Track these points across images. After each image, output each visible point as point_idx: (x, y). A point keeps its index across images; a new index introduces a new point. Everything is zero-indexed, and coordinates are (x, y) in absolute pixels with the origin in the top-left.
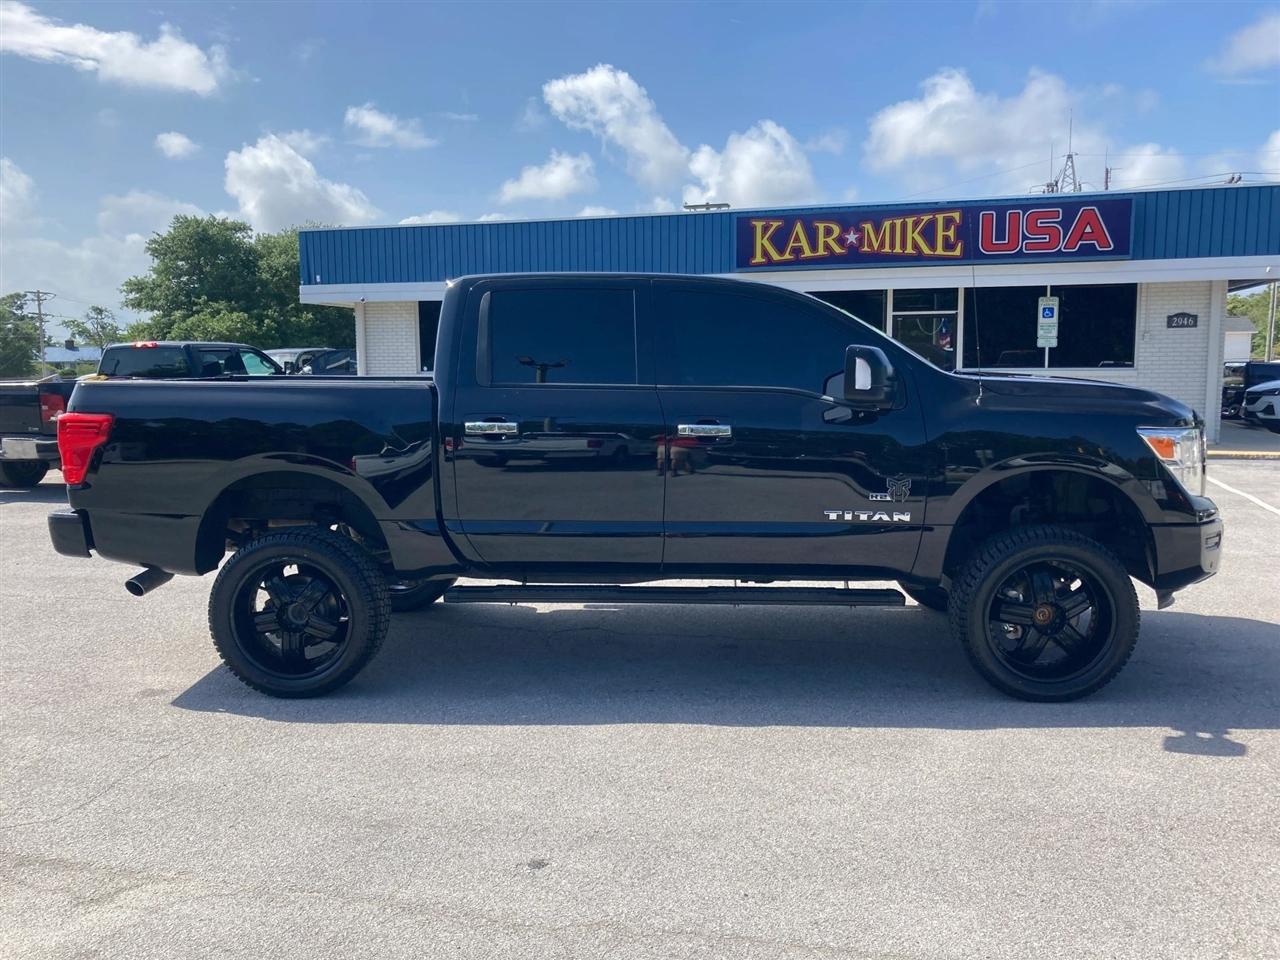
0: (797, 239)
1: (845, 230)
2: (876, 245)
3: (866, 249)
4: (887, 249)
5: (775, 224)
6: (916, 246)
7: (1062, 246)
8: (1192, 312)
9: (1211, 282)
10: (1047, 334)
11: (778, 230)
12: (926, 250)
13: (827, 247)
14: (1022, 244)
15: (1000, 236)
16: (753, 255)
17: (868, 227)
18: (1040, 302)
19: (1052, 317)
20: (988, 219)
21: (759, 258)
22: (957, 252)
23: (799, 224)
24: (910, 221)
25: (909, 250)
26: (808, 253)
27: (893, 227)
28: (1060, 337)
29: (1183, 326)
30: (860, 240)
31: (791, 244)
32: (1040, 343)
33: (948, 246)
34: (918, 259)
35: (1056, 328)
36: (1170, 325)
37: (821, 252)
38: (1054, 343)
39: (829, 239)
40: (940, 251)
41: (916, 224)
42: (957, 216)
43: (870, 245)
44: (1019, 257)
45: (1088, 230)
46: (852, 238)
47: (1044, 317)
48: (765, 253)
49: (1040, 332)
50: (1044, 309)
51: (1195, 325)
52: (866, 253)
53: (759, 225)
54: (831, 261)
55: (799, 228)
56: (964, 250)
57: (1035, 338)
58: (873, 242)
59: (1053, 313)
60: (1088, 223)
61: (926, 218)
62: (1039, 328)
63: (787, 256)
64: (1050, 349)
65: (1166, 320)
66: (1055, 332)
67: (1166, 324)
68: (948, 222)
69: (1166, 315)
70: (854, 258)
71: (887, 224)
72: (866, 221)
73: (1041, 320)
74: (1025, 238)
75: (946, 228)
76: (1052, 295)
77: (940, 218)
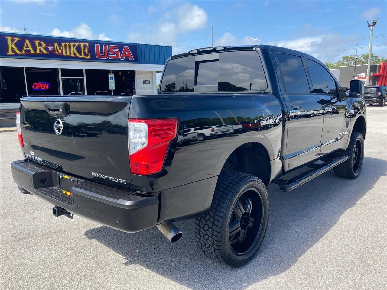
0: (27, 46)
1: (47, 45)
2: (60, 52)
3: (56, 53)
4: (64, 54)
5: (17, 39)
6: (74, 53)
7: (120, 58)
8: (149, 80)
9: (152, 71)
10: (112, 86)
11: (18, 41)
12: (78, 56)
13: (40, 51)
14: (109, 56)
15: (102, 53)
16: (8, 51)
17: (56, 45)
18: (109, 75)
19: (113, 80)
20: (97, 47)
21: (10, 52)
22: (89, 57)
23: (27, 40)
24: (72, 44)
25: (72, 55)
26: (32, 52)
27: (66, 46)
28: (115, 86)
29: (147, 84)
30: (54, 49)
31: (25, 48)
32: (110, 88)
33: (86, 55)
34: (75, 58)
35: (114, 83)
36: (144, 83)
37: (38, 52)
38: (114, 89)
39: (41, 48)
40: (83, 56)
41: (74, 46)
42: (87, 44)
43: (58, 51)
44: (108, 60)
45: (127, 53)
46: (50, 48)
47: (110, 80)
48: (13, 50)
49: (110, 85)
50: (110, 77)
51: (150, 84)
52: (56, 55)
53: (9, 39)
54: (42, 56)
55: (27, 42)
56: (91, 56)
57: (108, 87)
58: (59, 51)
59: (113, 79)
60: (127, 51)
61: (77, 44)
62: (109, 83)
63: (23, 53)
64: (113, 90)
65: (143, 82)
66: (114, 85)
67: (143, 83)
68: (85, 47)
69: (143, 81)
70: (51, 56)
71: (63, 44)
72: (55, 42)
73: (110, 81)
74: (109, 54)
75: (84, 48)
76: (112, 73)
77: (82, 44)
